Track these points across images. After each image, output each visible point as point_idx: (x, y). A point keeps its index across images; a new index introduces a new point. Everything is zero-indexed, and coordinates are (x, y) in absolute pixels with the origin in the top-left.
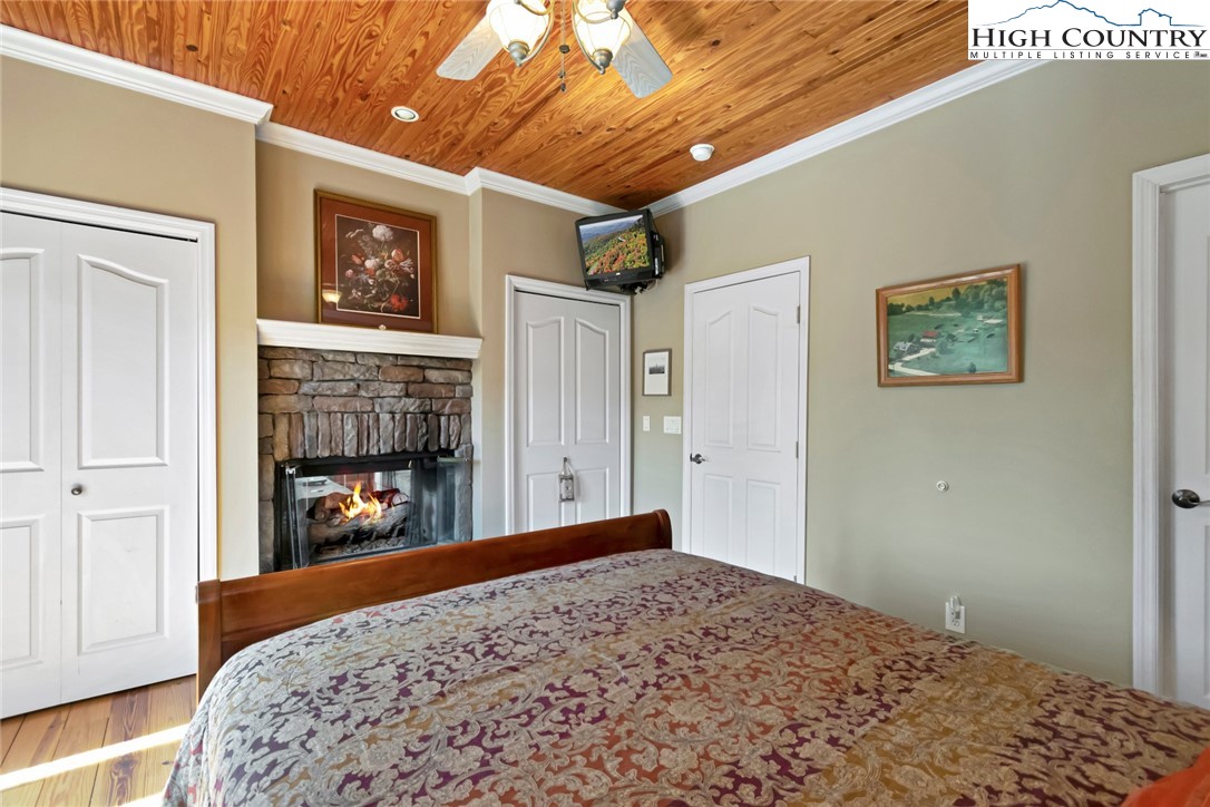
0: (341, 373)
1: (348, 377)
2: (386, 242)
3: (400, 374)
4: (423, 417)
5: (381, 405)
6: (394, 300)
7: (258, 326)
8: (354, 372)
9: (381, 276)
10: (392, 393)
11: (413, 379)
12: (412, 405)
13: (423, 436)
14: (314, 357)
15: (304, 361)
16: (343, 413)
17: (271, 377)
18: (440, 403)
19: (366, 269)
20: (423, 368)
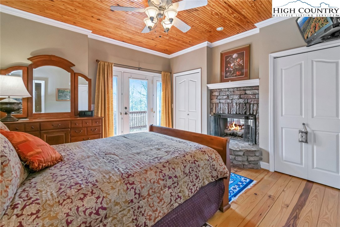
0: (225, 93)
1: (226, 94)
2: (236, 58)
3: (239, 93)
4: (244, 104)
5: (234, 101)
6: (237, 73)
7: (207, 86)
8: (227, 93)
9: (234, 67)
10: (236, 98)
11: (242, 93)
12: (241, 101)
13: (244, 110)
14: (220, 90)
15: (218, 92)
16: (225, 103)
17: (213, 96)
18: (250, 100)
19: (231, 67)
20: (245, 90)
